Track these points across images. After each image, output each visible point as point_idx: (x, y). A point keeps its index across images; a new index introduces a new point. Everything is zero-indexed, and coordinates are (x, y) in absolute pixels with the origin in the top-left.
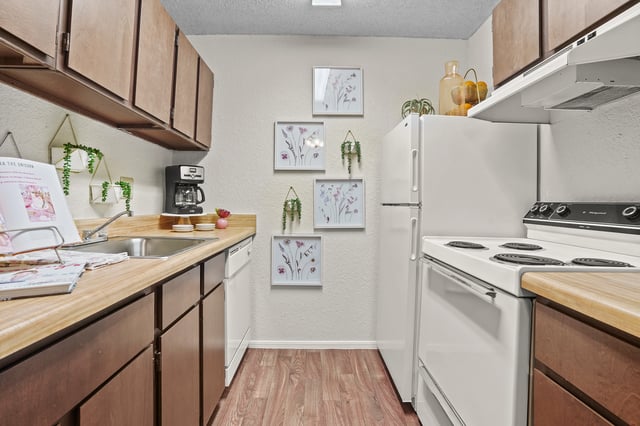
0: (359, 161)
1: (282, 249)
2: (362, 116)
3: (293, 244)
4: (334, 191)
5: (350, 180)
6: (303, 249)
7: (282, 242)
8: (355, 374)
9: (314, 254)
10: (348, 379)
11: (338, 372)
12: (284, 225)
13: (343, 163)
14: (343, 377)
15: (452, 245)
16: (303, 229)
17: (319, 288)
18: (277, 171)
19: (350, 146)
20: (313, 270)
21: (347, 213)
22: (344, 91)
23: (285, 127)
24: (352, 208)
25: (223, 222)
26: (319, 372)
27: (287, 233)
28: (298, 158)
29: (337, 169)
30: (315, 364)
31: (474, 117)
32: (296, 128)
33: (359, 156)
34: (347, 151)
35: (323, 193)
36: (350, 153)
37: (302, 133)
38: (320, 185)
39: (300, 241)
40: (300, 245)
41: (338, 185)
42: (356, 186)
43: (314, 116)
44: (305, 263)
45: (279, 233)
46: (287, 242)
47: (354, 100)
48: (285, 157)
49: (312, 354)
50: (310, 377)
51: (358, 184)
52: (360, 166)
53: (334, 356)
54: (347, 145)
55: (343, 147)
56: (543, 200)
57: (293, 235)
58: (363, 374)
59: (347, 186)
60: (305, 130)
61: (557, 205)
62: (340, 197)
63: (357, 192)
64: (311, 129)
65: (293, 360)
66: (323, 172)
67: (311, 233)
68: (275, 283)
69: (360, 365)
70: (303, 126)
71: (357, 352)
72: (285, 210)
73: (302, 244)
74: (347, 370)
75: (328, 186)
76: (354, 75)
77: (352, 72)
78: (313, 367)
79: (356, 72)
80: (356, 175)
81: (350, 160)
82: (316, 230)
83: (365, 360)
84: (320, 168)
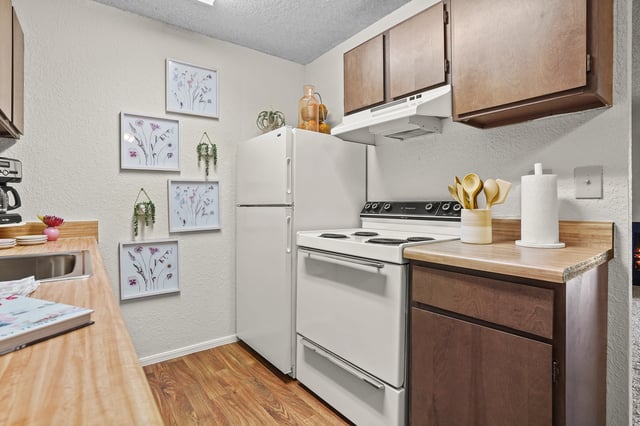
0: (215, 163)
1: (133, 258)
2: (217, 119)
3: (146, 251)
4: (190, 194)
5: (207, 182)
6: (157, 256)
7: (132, 250)
8: (229, 368)
9: (170, 259)
10: (224, 374)
11: (211, 371)
12: (136, 230)
13: (199, 165)
14: (219, 373)
15: (324, 236)
16: (156, 233)
17: (176, 294)
18: (122, 170)
19: (207, 148)
20: (170, 276)
21: (203, 215)
22: (200, 91)
23: (133, 121)
24: (208, 210)
25: (53, 231)
26: (192, 377)
27: (138, 240)
28: (150, 157)
29: (192, 170)
30: (183, 371)
31: (336, 136)
32: (147, 123)
33: (215, 158)
34: (204, 153)
35: (178, 195)
36: (207, 155)
37: (154, 129)
38: (175, 186)
39: (154, 247)
40: (154, 251)
41: (193, 187)
42: (212, 188)
43: (168, 113)
44: (161, 271)
45: (128, 240)
46: (139, 250)
47: (209, 101)
48: (133, 155)
49: (175, 363)
50: (185, 384)
51: (215, 186)
52: (215, 169)
53: (198, 358)
54: (204, 146)
55: (199, 148)
56: (369, 200)
57: (146, 242)
58: (235, 365)
59: (202, 188)
60: (158, 127)
61: (382, 203)
62: (196, 199)
63: (212, 194)
64: (164, 126)
65: (157, 376)
66: (178, 173)
67: (166, 237)
68: (125, 296)
69: (228, 359)
70: (156, 123)
71: (220, 349)
72: (136, 215)
73: (156, 250)
74: (219, 366)
75: (183, 187)
76: (210, 77)
77: (208, 73)
78: (183, 374)
79: (212, 74)
80: (212, 177)
81: (207, 162)
82: (171, 234)
83: (230, 353)
84: (175, 168)
